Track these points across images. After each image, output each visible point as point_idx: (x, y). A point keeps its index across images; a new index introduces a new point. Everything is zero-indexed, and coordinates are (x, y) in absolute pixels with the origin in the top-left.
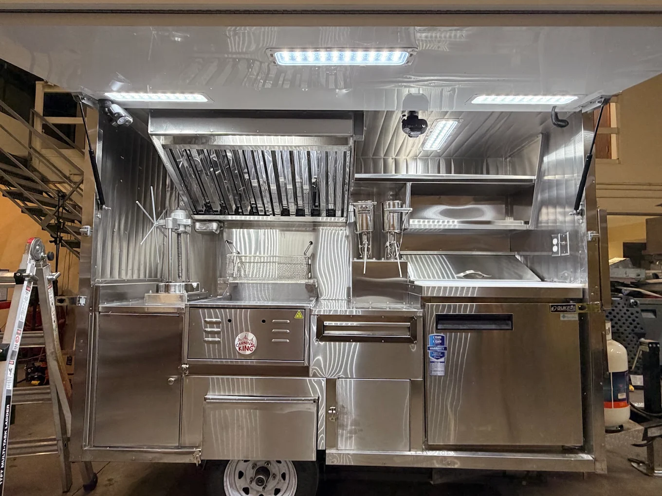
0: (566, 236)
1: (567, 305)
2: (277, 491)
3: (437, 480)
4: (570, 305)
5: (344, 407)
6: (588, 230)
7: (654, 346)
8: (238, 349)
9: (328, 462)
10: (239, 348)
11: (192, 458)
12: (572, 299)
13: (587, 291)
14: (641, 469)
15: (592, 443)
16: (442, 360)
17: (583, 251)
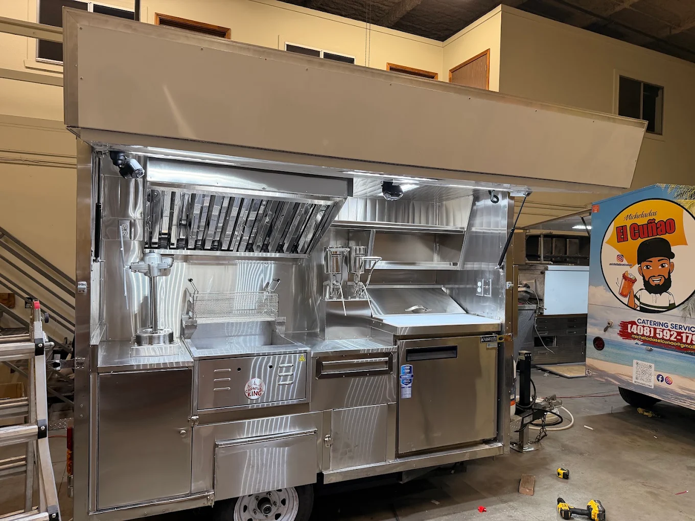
0: (489, 281)
1: (490, 337)
2: (278, 516)
3: (405, 480)
4: (493, 336)
5: (337, 434)
6: (507, 281)
7: (528, 355)
8: (247, 396)
9: (326, 481)
10: (249, 394)
11: (206, 502)
12: (494, 332)
13: (504, 325)
14: (514, 448)
15: (502, 434)
16: (410, 385)
17: (503, 296)
